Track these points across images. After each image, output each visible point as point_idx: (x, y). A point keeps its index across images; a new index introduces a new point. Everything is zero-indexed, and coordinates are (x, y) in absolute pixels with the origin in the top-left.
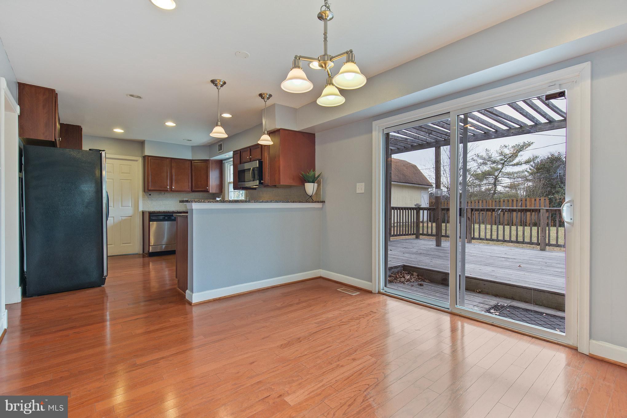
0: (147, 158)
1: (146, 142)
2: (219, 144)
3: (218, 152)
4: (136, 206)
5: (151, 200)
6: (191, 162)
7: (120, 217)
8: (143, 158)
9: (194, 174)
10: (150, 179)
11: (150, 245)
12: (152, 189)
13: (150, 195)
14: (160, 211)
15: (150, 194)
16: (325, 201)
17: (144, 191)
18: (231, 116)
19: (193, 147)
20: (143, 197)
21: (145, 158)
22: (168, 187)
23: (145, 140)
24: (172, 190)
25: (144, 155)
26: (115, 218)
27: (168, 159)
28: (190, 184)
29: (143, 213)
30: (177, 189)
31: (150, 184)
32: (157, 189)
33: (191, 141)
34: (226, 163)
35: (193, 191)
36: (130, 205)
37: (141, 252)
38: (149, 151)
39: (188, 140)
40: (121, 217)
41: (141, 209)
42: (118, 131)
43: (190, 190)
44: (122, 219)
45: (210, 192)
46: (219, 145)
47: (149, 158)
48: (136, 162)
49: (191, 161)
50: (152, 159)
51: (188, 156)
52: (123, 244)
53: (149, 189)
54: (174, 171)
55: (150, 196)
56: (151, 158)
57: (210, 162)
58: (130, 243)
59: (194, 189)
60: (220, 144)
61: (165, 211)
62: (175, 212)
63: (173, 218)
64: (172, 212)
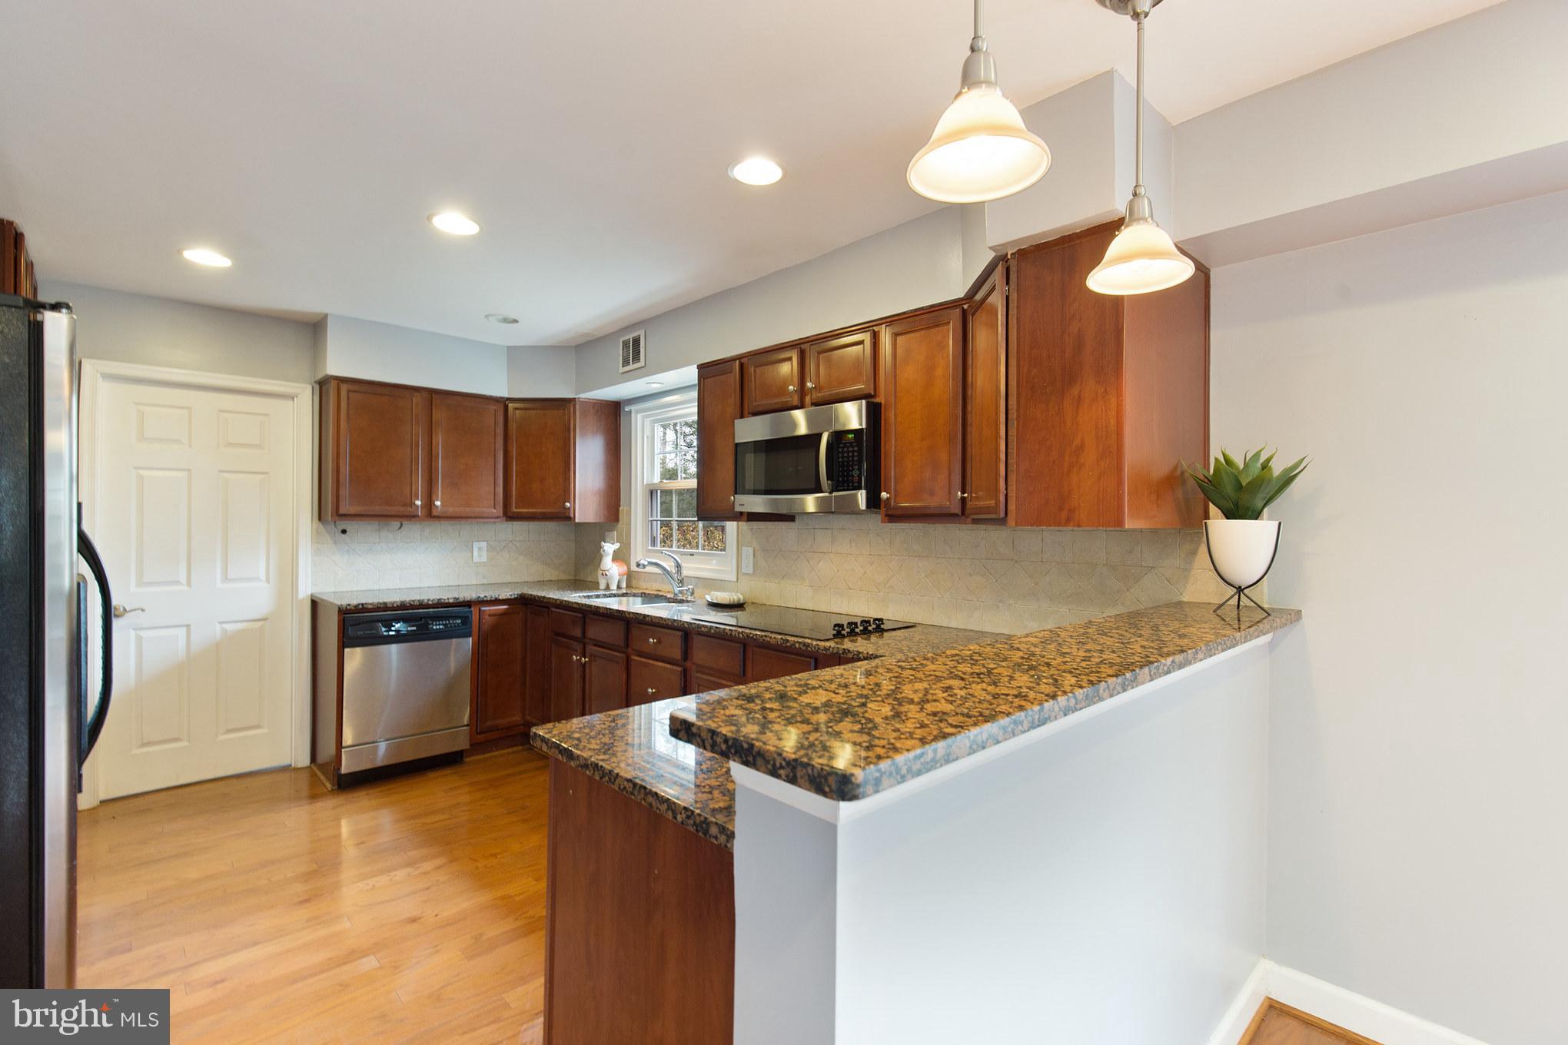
0: (332, 386)
1: (330, 323)
2: (626, 338)
3: (622, 370)
4: (288, 576)
5: (348, 552)
6: (506, 408)
7: (218, 625)
8: (317, 387)
9: (514, 453)
10: (346, 470)
11: (344, 744)
12: (353, 510)
13: (344, 532)
14: (385, 603)
15: (343, 527)
16: (1299, 612)
17: (320, 518)
19: (513, 352)
20: (317, 537)
21: (324, 385)
22: (418, 503)
23: (326, 316)
24: (430, 514)
25: (320, 376)
26: (192, 627)
27: (416, 394)
28: (500, 490)
29: (315, 604)
30: (451, 510)
31: (345, 492)
32: (377, 509)
33: (515, 321)
34: (638, 412)
35: (510, 516)
36: (262, 575)
37: (304, 760)
38: (340, 362)
39: (506, 320)
40: (220, 623)
41: (306, 590)
42: (209, 257)
43: (501, 515)
44: (225, 631)
45: (577, 521)
46: (626, 344)
47: (344, 388)
48: (291, 403)
49: (504, 402)
50: (355, 391)
51: (494, 383)
52: (229, 731)
53: (342, 511)
54: (439, 439)
55: (343, 535)
56: (351, 387)
57: (577, 407)
58: (258, 727)
59: (516, 508)
60: (630, 336)
61: (408, 600)
62: (447, 601)
63: (438, 627)
64: (433, 604)
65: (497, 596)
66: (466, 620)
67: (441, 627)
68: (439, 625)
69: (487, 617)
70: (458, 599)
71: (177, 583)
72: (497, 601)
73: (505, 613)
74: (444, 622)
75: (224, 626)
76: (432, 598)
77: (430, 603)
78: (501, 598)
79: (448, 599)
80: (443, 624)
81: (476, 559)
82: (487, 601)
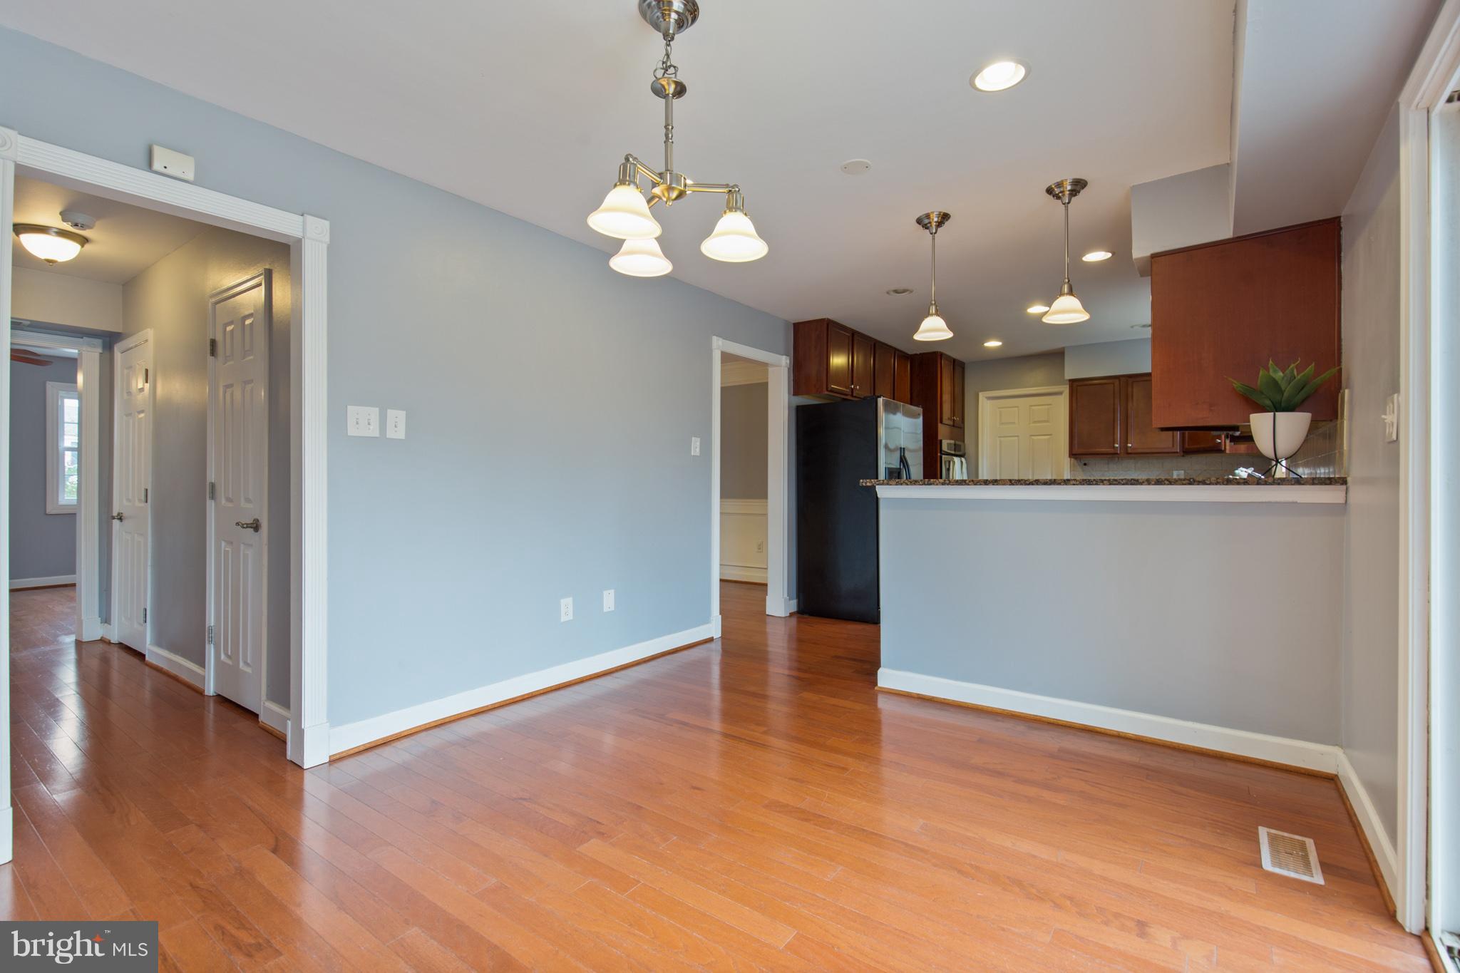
0: (1076, 383)
1: (1066, 351)
8: (1068, 385)
10: (1076, 430)
12: (1079, 452)
13: (1085, 464)
15: (1087, 462)
16: (1346, 479)
18: (1109, 255)
20: (1072, 469)
21: (1072, 384)
22: (1118, 446)
23: (1064, 348)
24: (1127, 453)
25: (1069, 379)
27: (1117, 380)
30: (1140, 448)
31: (1075, 442)
38: (1073, 370)
42: (993, 344)
43: (1179, 450)
48: (1056, 396)
50: (1081, 385)
53: (1074, 453)
54: (1132, 406)
55: (1087, 467)
59: (1188, 445)
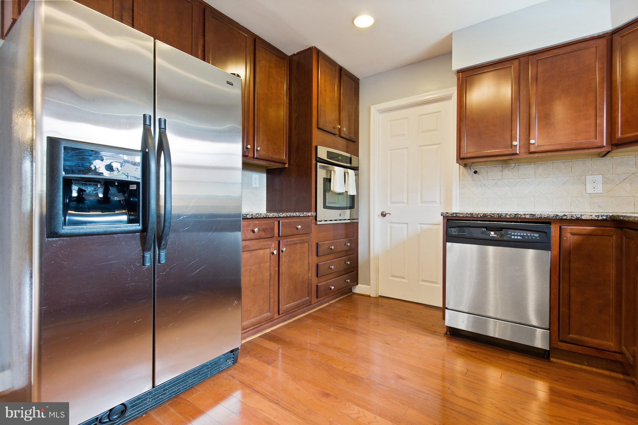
1: (455, 37)
4: (449, 200)
6: (610, 41)
7: (419, 225)
10: (464, 130)
12: (469, 154)
13: (476, 172)
24: (528, 151)
27: (515, 62)
28: (603, 121)
30: (548, 145)
31: (464, 143)
32: (484, 151)
35: (615, 144)
44: (421, 229)
48: (450, 101)
53: (462, 156)
55: (476, 175)
61: (489, 213)
62: (523, 216)
63: (516, 237)
64: (511, 218)
65: (579, 216)
66: (546, 234)
67: (519, 237)
68: (517, 236)
69: (569, 235)
70: (534, 215)
71: (403, 202)
72: (578, 221)
73: (590, 235)
74: (522, 234)
75: (422, 226)
76: (509, 213)
77: (508, 216)
78: (584, 218)
79: (524, 215)
80: (520, 236)
81: (589, 190)
82: (566, 219)
